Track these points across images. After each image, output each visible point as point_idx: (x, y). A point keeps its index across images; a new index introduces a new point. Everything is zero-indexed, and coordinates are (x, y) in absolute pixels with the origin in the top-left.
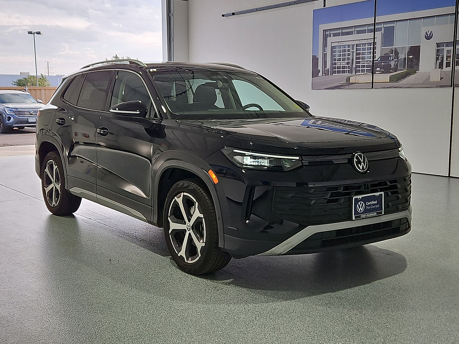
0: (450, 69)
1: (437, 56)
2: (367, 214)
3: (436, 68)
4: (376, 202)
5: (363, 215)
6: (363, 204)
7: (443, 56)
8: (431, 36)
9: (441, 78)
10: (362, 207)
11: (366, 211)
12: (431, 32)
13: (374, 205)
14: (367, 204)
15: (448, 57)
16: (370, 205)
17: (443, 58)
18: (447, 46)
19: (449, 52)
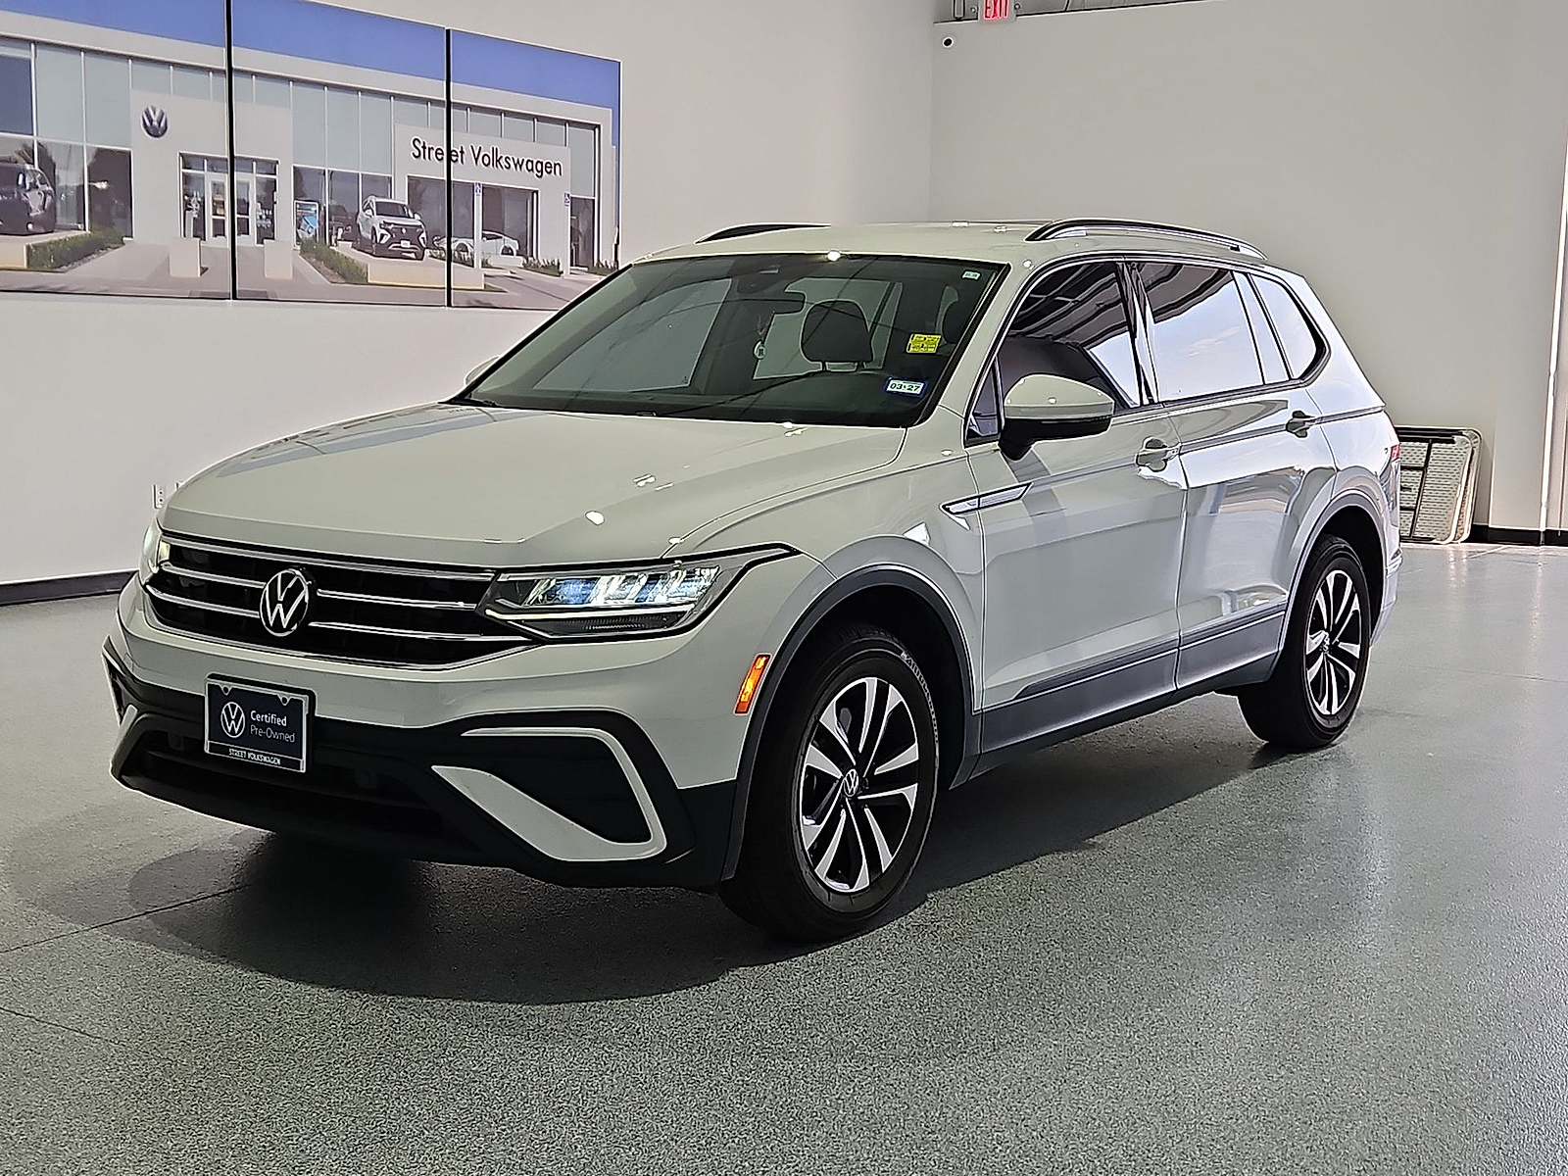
0: (225, 242)
8: (161, 121)
12: (163, 115)
15: (218, 205)
18: (212, 169)
19: (217, 188)
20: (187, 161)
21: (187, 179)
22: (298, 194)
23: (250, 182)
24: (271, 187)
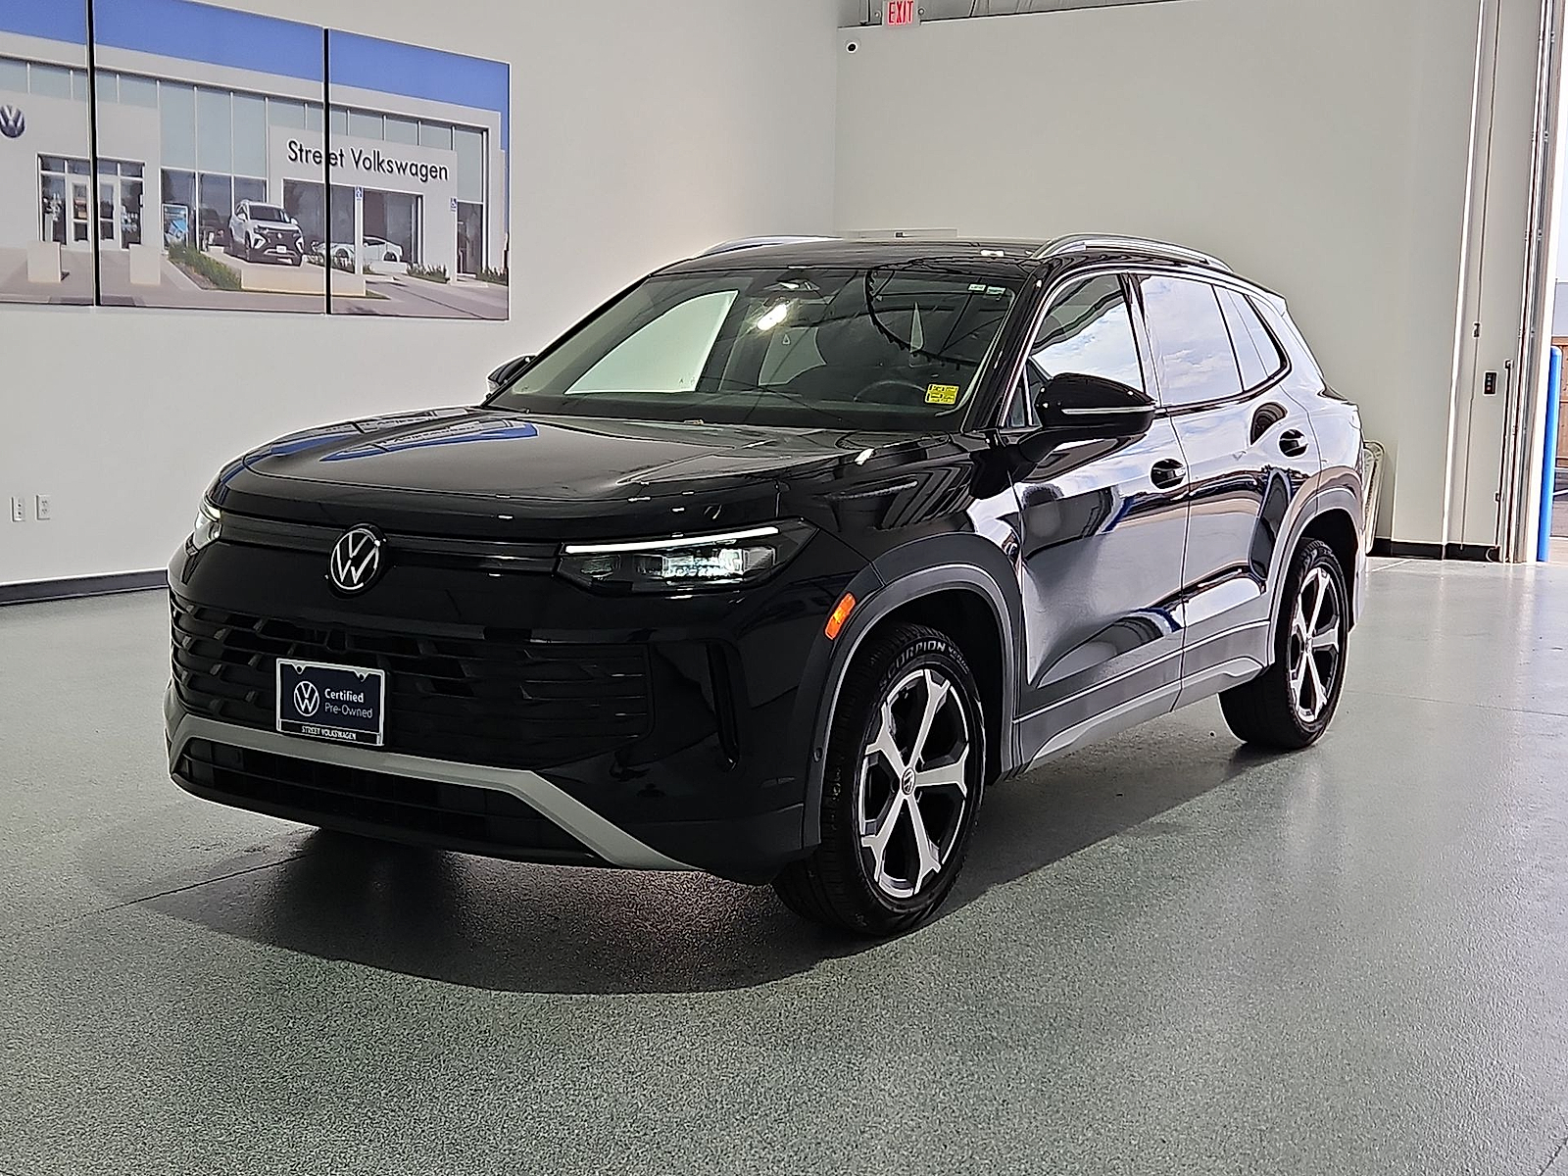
0: (88, 247)
1: (43, 197)
2: (324, 728)
3: (44, 240)
4: (362, 696)
5: (311, 726)
6: (313, 692)
7: (64, 202)
8: (19, 124)
9: (64, 276)
10: (310, 699)
11: (322, 717)
12: (19, 114)
13: (353, 705)
14: (329, 693)
15: (80, 208)
16: (338, 702)
17: (63, 207)
18: (72, 170)
19: (79, 190)
20: (46, 162)
21: (46, 180)
22: (167, 197)
23: (114, 184)
24: (137, 190)
